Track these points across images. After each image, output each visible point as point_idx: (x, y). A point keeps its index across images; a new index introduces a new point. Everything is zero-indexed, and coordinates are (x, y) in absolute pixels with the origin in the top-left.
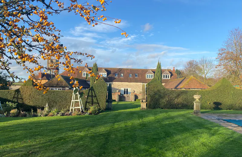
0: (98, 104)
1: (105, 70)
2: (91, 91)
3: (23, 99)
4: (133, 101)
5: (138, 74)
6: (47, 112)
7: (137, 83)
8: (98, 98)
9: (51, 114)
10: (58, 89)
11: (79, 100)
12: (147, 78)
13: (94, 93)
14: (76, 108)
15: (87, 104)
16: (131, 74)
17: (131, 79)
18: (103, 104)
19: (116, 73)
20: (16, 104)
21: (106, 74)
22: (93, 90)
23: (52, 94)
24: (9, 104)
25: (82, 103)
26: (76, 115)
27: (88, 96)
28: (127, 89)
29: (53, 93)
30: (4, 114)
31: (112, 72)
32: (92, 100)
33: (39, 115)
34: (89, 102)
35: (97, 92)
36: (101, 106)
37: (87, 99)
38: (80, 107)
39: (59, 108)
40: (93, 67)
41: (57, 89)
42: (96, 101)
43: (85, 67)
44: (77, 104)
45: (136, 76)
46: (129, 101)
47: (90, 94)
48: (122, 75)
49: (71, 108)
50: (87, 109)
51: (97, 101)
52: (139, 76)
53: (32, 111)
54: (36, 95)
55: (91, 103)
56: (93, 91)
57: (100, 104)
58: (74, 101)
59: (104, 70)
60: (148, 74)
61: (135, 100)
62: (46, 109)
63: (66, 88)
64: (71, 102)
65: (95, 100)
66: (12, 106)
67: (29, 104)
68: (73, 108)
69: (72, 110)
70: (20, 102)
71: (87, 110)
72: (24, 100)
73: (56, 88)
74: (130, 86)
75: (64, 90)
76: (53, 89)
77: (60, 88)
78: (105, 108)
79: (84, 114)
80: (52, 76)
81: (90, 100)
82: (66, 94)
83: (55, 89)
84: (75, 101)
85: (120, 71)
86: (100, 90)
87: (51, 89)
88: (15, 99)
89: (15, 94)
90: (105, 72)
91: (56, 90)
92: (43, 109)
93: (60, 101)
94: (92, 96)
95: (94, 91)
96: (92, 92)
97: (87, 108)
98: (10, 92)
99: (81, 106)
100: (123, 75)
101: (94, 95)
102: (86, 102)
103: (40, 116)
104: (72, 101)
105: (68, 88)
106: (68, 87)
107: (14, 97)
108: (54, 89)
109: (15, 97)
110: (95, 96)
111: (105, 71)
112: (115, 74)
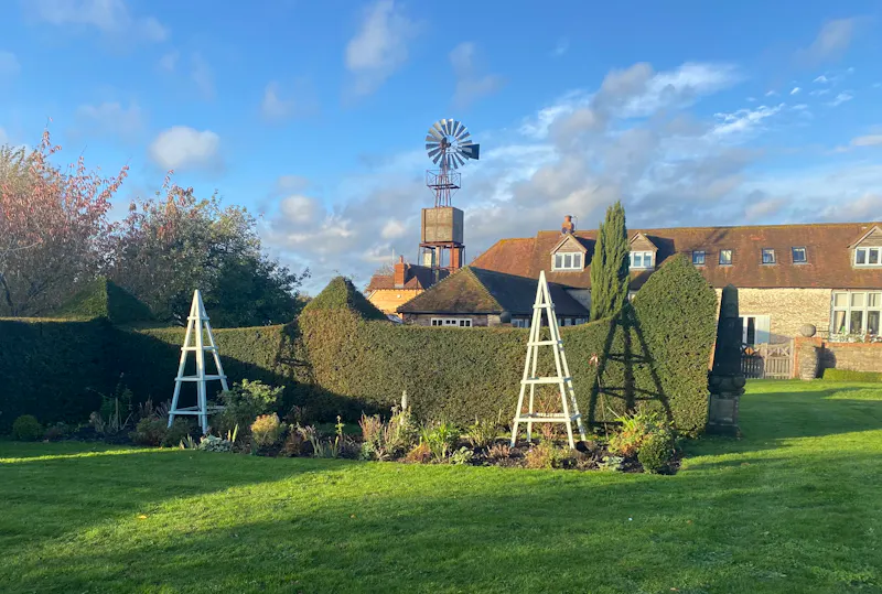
0: (658, 404)
1: (649, 237)
2: (620, 330)
3: (310, 367)
4: (807, 376)
5: (809, 248)
6: (404, 434)
7: (806, 290)
8: (662, 367)
9: (419, 448)
10: (458, 320)
11: (559, 380)
12: (856, 265)
13: (641, 337)
14: (543, 418)
15: (601, 396)
16: (772, 252)
17: (769, 273)
18: (692, 403)
19: (699, 247)
20: (277, 390)
21: (652, 254)
22: (636, 324)
23: (429, 346)
24: (251, 390)
25: (572, 392)
26: (549, 467)
27: (607, 356)
28: (751, 321)
29: (435, 339)
30: (225, 437)
31: (678, 247)
32: (629, 377)
33: (367, 448)
34: (609, 391)
35: (654, 333)
36: (675, 410)
37: (600, 372)
38: (565, 418)
39: (460, 411)
40: (604, 221)
41: (454, 322)
42: (652, 387)
43: (564, 230)
44: (547, 398)
45: (797, 256)
46: (782, 380)
47: (618, 346)
48: (728, 255)
49: (517, 420)
50: (600, 424)
51: (658, 384)
52: (812, 260)
53: (340, 425)
54: (361, 350)
55: (622, 393)
56: (632, 331)
57: (671, 402)
58: (533, 382)
59: (641, 237)
60: (861, 248)
61: (819, 374)
62: (401, 421)
63: (490, 317)
64: (515, 385)
65: (643, 380)
66: (261, 398)
67: (334, 389)
68: (530, 420)
69: (522, 428)
70: (299, 379)
71: (596, 429)
72: (316, 370)
73: (451, 319)
74: (769, 307)
75: (484, 325)
76: (440, 322)
77: (465, 320)
78: (702, 424)
79: (590, 461)
80: (437, 274)
81: (614, 376)
82: (491, 346)
83: (448, 322)
84: (537, 386)
85: (717, 241)
86: (675, 327)
87: (434, 322)
88: (283, 365)
89: (282, 345)
90: (647, 248)
91: (451, 324)
92: (385, 415)
93: (466, 377)
94: (627, 357)
95: (640, 332)
96: (627, 335)
97: (597, 419)
98: (264, 337)
99: (571, 411)
100: (729, 257)
101: (636, 349)
102: (596, 390)
103: (372, 457)
104: (524, 382)
105: (497, 319)
106: (498, 314)
107: (279, 359)
108: (444, 324)
109: (282, 356)
110: (648, 359)
111: (648, 243)
112: (692, 253)
